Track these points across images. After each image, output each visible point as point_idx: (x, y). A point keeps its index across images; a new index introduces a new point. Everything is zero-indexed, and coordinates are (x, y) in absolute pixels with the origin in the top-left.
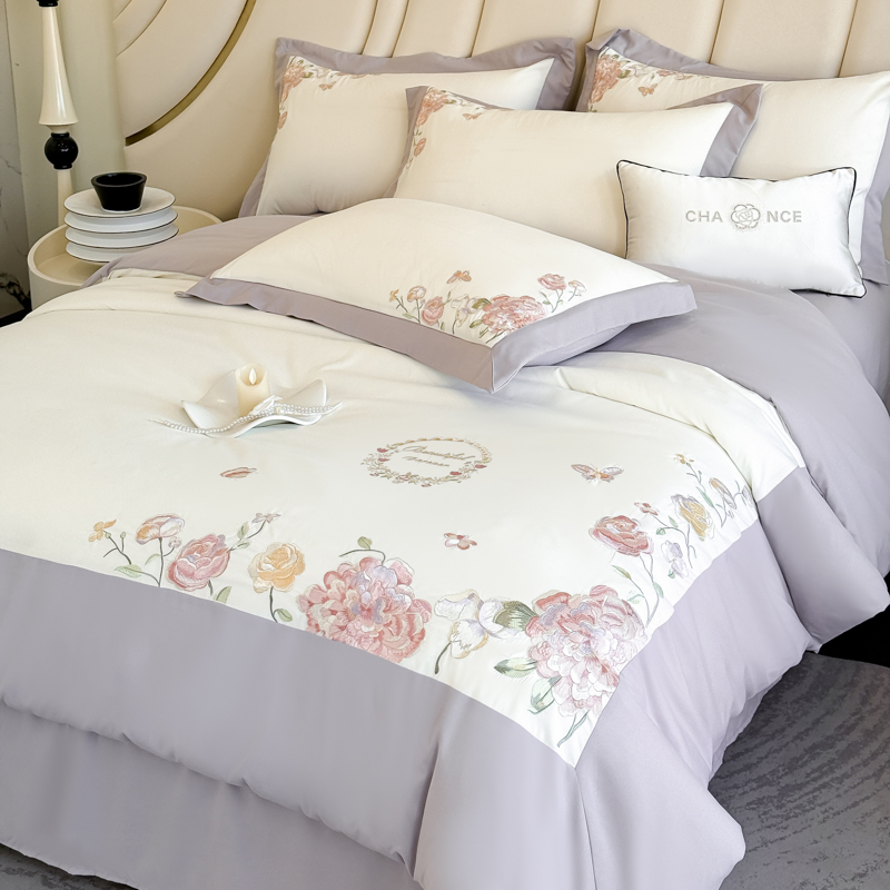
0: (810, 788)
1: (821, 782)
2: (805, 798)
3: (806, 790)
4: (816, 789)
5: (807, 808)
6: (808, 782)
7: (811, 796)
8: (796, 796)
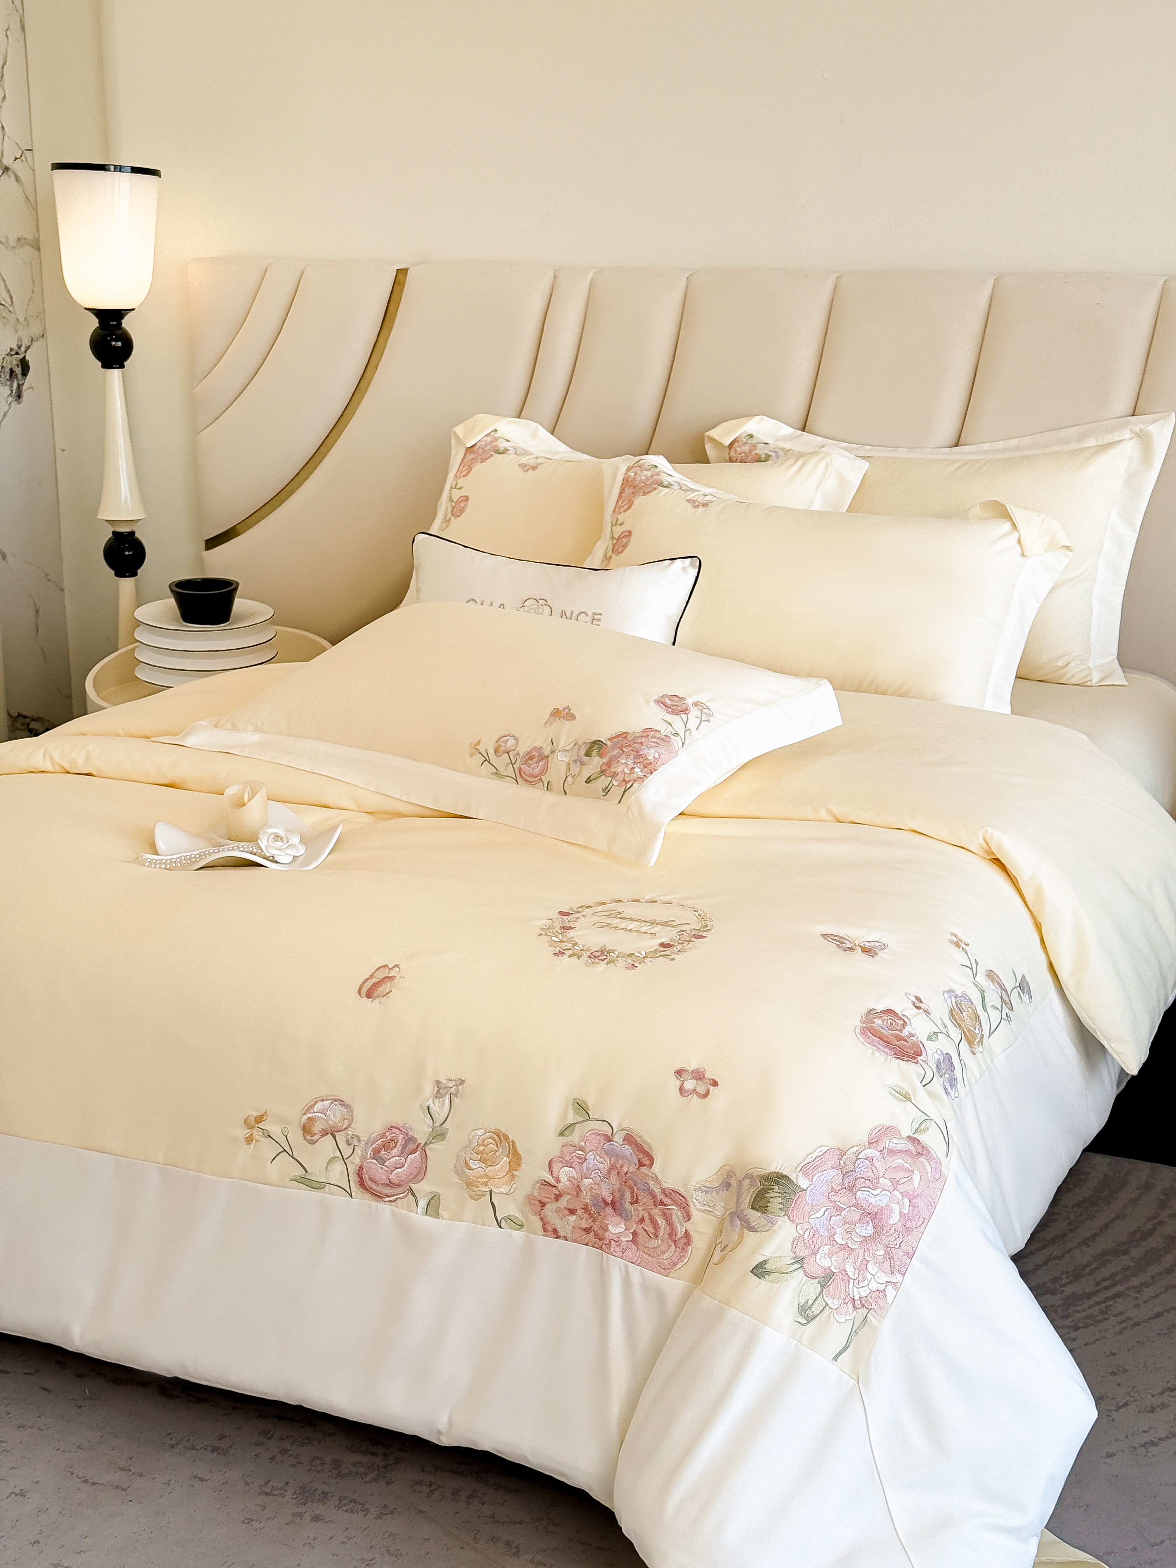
0: (1101, 1297)
1: (1114, 1291)
2: (1097, 1308)
3: (1096, 1299)
4: (1107, 1299)
5: (1099, 1318)
6: (1098, 1291)
7: (1103, 1305)
8: (1086, 1306)
